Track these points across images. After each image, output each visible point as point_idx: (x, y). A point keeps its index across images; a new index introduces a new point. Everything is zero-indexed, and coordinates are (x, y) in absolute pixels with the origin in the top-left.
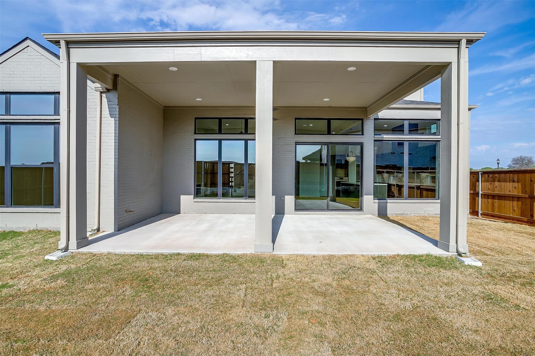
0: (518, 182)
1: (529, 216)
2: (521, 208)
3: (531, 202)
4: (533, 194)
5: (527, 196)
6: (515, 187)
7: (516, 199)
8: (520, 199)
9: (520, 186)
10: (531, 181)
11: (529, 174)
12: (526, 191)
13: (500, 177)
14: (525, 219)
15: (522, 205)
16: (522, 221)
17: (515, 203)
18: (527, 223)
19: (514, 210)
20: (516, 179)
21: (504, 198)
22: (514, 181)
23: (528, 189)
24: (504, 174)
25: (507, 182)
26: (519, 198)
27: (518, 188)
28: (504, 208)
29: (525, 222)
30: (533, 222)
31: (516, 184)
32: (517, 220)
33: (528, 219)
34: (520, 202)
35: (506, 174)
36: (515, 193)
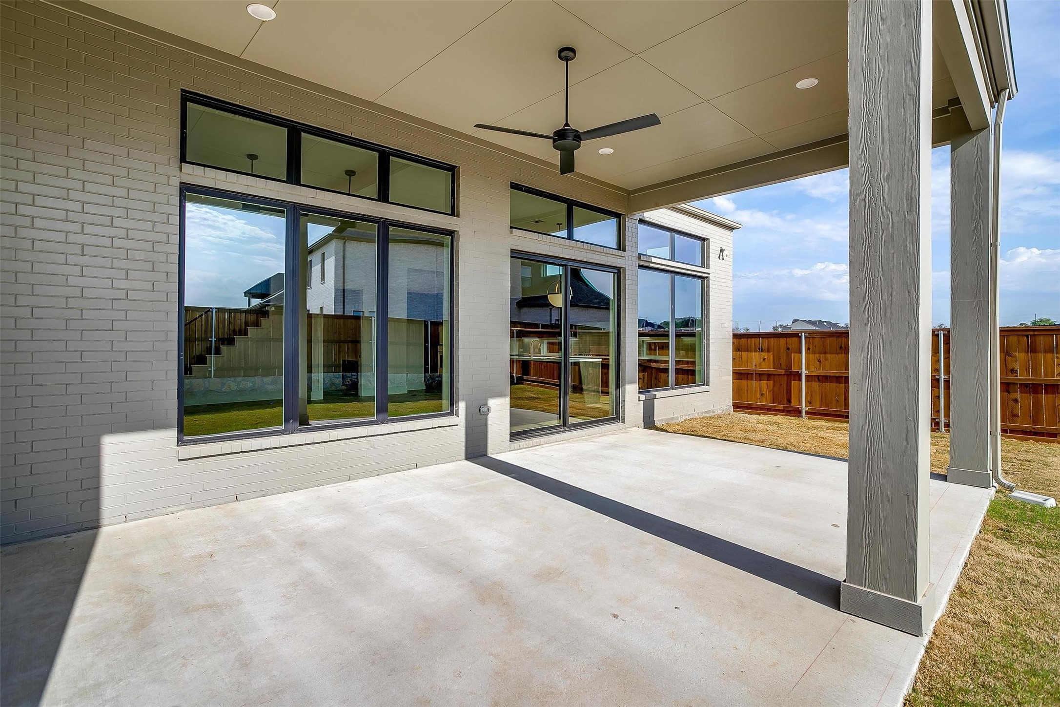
0: (768, 351)
1: (786, 401)
2: (773, 390)
3: (787, 381)
4: (791, 369)
5: (782, 372)
6: (764, 359)
7: (766, 377)
8: (772, 377)
9: (771, 357)
10: (788, 349)
11: (784, 339)
12: (780, 364)
13: (739, 343)
14: (780, 407)
15: (774, 386)
16: (774, 410)
17: (764, 383)
18: (782, 412)
19: (762, 395)
20: (765, 347)
21: (746, 376)
22: (762, 350)
23: (783, 362)
24: (746, 339)
25: (751, 351)
26: (769, 376)
27: (769, 360)
28: (746, 391)
29: (779, 411)
30: (790, 411)
31: (764, 355)
32: (768, 410)
33: (784, 407)
34: (771, 382)
35: (749, 339)
36: (765, 368)
